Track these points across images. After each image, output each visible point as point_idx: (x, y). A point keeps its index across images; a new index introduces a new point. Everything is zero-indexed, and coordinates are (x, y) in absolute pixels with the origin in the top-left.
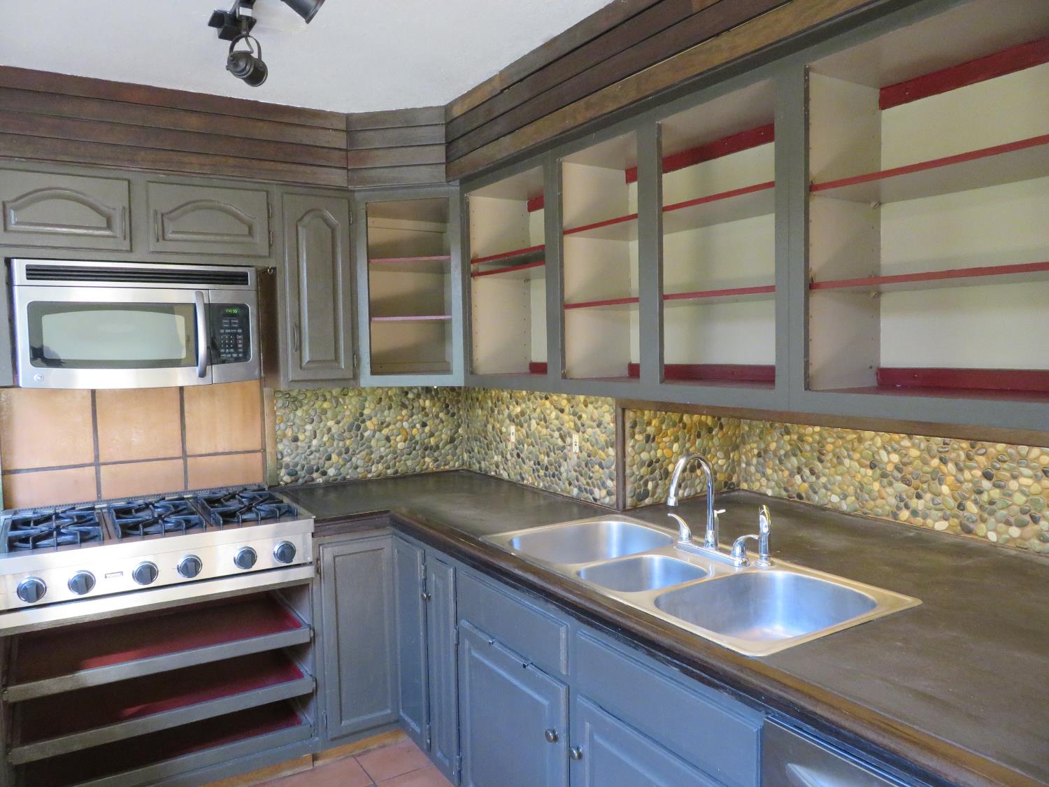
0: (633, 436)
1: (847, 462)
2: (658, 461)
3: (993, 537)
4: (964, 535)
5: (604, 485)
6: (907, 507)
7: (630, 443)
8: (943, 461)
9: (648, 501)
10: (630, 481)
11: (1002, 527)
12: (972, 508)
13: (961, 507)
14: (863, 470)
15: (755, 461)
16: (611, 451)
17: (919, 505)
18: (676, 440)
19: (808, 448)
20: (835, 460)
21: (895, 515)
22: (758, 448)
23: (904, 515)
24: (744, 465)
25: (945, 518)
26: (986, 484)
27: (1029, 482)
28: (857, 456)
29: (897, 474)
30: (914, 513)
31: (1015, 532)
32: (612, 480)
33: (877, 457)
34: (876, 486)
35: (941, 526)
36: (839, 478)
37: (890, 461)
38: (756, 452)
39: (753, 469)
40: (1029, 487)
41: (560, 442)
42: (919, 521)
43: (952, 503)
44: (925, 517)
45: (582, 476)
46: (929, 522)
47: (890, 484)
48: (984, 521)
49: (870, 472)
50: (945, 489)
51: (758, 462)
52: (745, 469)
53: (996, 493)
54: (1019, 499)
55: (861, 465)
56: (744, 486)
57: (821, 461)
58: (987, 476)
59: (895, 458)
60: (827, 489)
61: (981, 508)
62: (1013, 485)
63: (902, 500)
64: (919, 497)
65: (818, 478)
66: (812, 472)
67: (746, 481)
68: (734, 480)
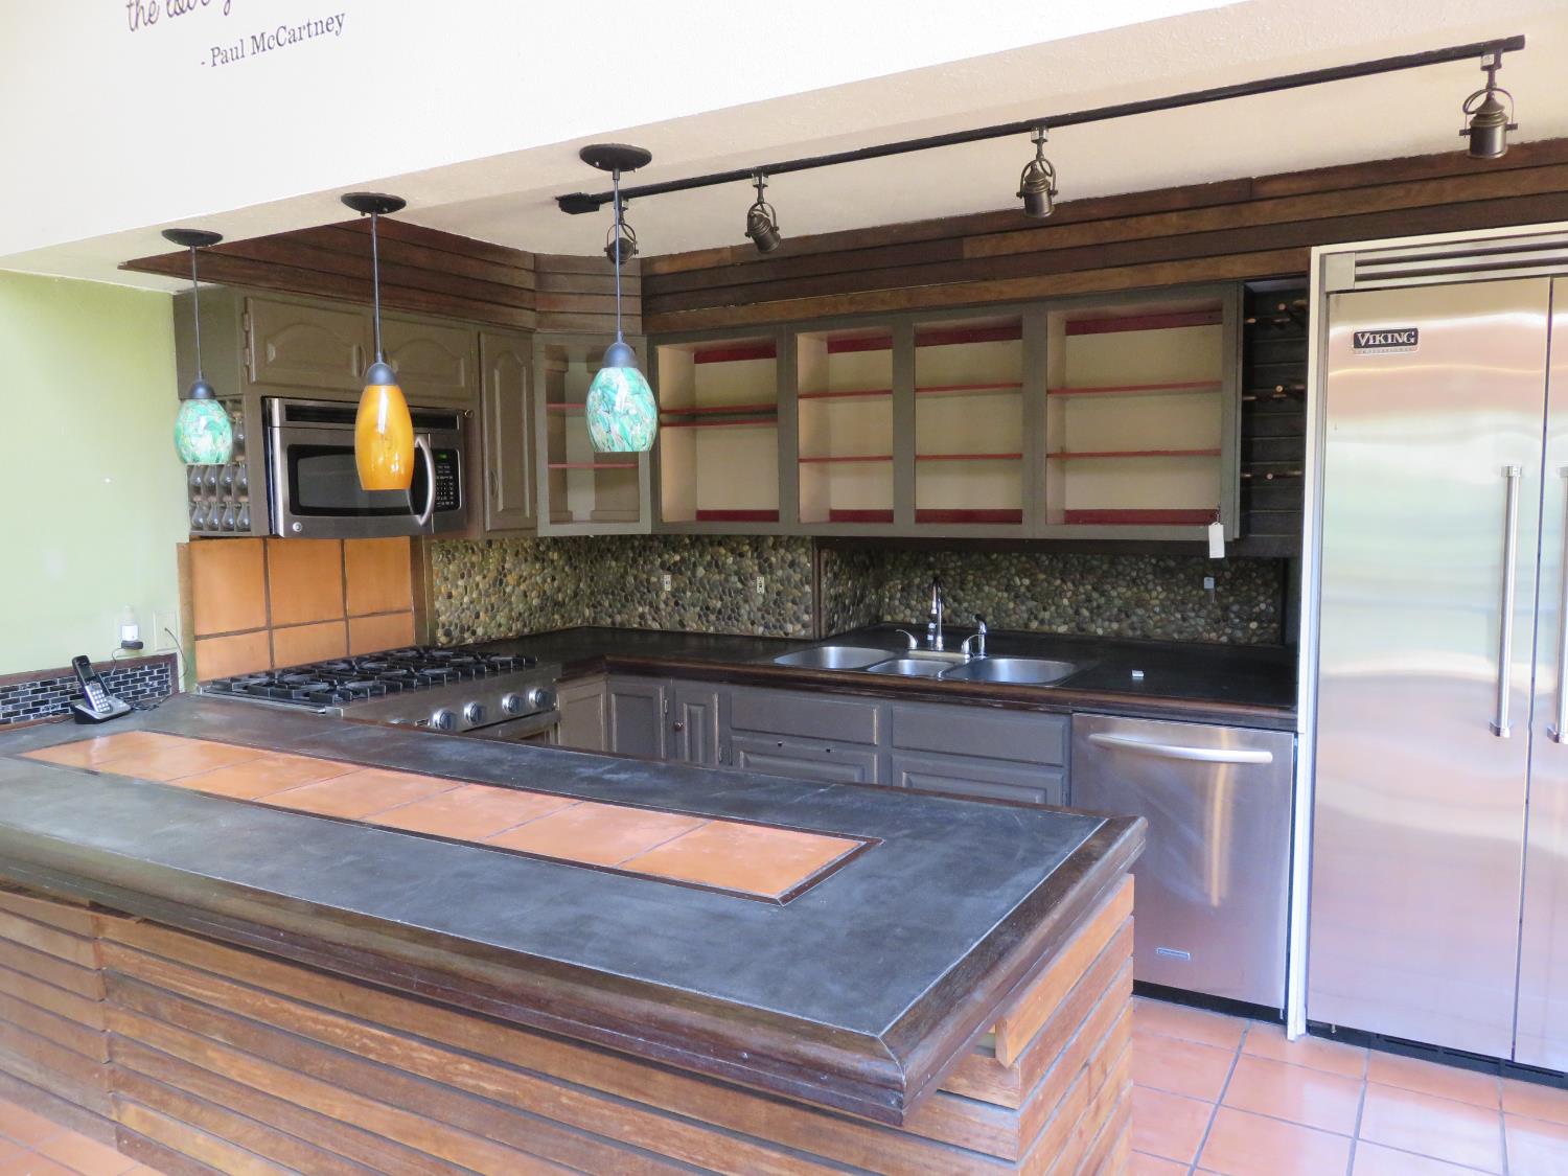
0: (826, 573)
1: (986, 589)
2: (840, 595)
3: (1100, 632)
4: (1079, 633)
5: (798, 619)
6: (1036, 618)
7: (824, 580)
8: (1063, 581)
9: (833, 632)
10: (824, 613)
11: (1107, 623)
12: (1085, 613)
13: (1077, 612)
14: (1000, 594)
15: (899, 595)
16: (808, 588)
17: (1047, 615)
18: (850, 578)
19: (950, 580)
20: (975, 589)
21: (1026, 625)
22: (902, 584)
23: (1034, 625)
24: (887, 600)
25: (1065, 623)
26: (1095, 595)
27: (1124, 590)
28: (994, 583)
29: (1029, 595)
30: (1042, 622)
31: (1115, 626)
32: (807, 613)
33: (1012, 583)
34: (1011, 605)
35: (1063, 629)
36: (979, 602)
37: (1022, 585)
38: (900, 587)
39: (897, 603)
40: (1124, 594)
41: (739, 586)
42: (1046, 628)
43: (1070, 611)
44: (1050, 624)
45: (769, 614)
46: (1054, 627)
47: (1023, 603)
48: (1092, 621)
49: (1005, 595)
50: (1066, 602)
51: (901, 596)
52: (889, 604)
53: (1102, 600)
54: (1118, 602)
55: (998, 590)
56: (888, 618)
57: (963, 590)
58: (1094, 589)
59: (1027, 582)
60: (969, 612)
61: (1091, 612)
62: (1114, 593)
63: (1032, 613)
64: (1045, 609)
65: (960, 603)
66: (955, 600)
67: (890, 614)
68: (881, 613)
